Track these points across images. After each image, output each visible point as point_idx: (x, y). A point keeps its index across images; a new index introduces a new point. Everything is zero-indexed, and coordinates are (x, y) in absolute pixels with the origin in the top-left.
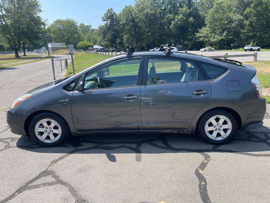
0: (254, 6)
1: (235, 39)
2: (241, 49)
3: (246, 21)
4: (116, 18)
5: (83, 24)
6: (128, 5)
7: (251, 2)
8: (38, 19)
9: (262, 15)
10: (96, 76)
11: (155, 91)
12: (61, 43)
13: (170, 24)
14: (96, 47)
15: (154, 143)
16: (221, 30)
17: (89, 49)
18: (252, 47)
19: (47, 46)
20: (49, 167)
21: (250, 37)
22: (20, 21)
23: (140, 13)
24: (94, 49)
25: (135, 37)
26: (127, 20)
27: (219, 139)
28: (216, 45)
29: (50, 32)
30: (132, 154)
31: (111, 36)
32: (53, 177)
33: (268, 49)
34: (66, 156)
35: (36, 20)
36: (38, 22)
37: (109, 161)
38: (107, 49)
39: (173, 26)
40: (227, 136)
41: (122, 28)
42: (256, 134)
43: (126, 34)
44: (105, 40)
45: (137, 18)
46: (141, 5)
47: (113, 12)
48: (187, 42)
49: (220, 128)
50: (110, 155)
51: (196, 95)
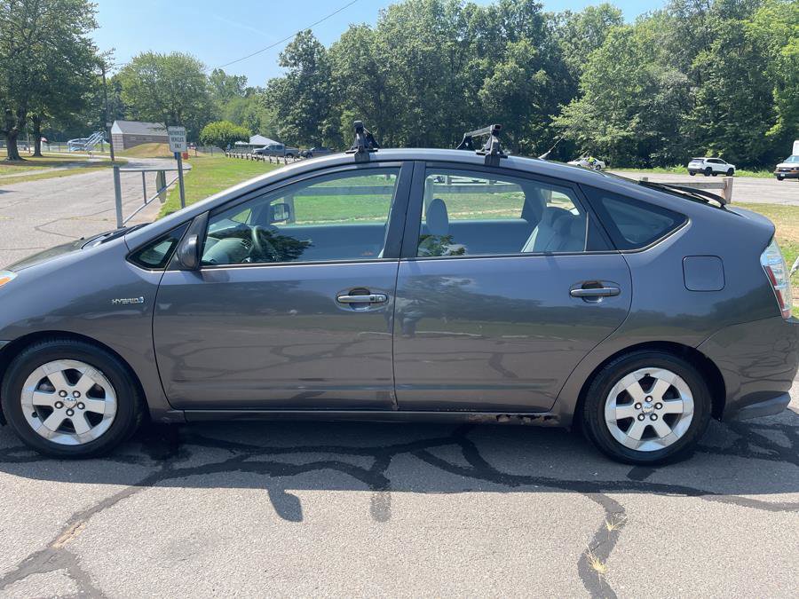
0: (719, 46)
1: (664, 139)
2: (680, 167)
3: (696, 89)
4: (320, 59)
5: (221, 71)
6: (359, 24)
7: (714, 36)
8: (84, 48)
9: (742, 72)
10: (248, 222)
11: (432, 280)
12: (150, 125)
13: (479, 85)
14: (256, 140)
15: (435, 455)
16: (625, 111)
17: (237, 146)
18: (710, 164)
19: (108, 130)
20: (62, 534)
21: (704, 137)
22: (29, 52)
23: (391, 49)
24: (251, 146)
25: (375, 116)
26: (354, 66)
27: (651, 446)
28: (607, 153)
29: (119, 90)
30: (361, 493)
31: (304, 110)
32: (70, 576)
33: (755, 171)
34: (125, 495)
35: (77, 50)
36: (83, 57)
37: (279, 520)
38: (289, 149)
39: (487, 92)
40: (677, 439)
41: (338, 88)
42: (762, 432)
43: (348, 108)
44: (287, 122)
45: (383, 63)
46: (398, 27)
47: (313, 40)
48: (526, 140)
49: (656, 412)
50: (284, 493)
51: (580, 299)
